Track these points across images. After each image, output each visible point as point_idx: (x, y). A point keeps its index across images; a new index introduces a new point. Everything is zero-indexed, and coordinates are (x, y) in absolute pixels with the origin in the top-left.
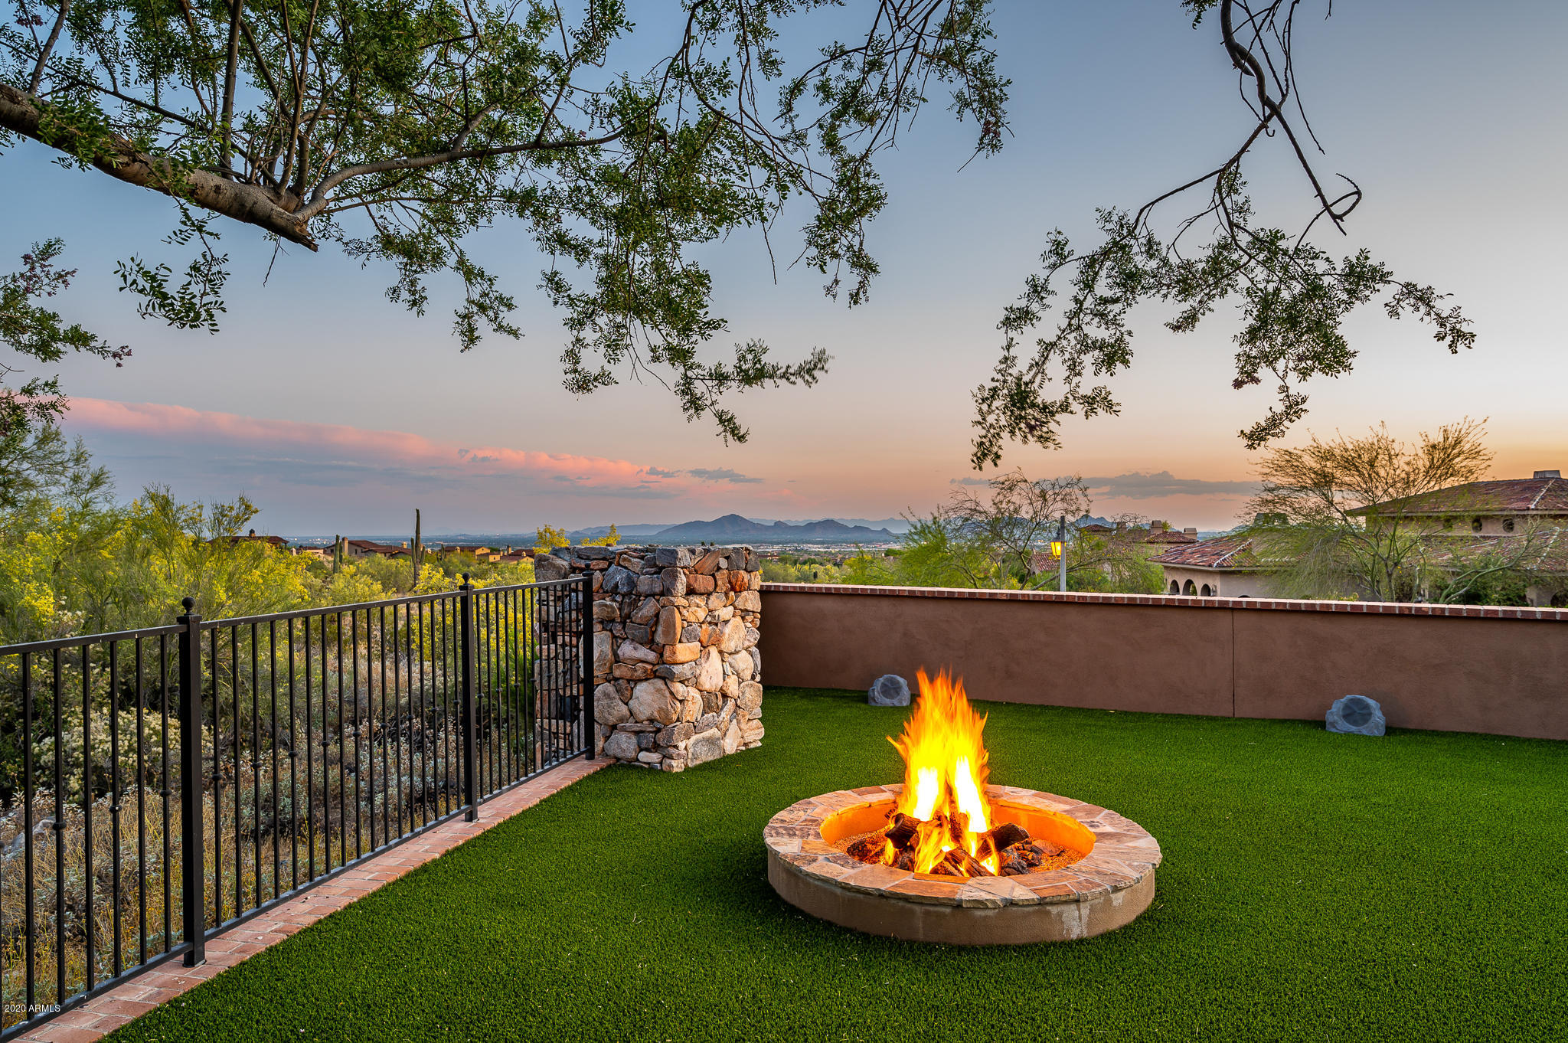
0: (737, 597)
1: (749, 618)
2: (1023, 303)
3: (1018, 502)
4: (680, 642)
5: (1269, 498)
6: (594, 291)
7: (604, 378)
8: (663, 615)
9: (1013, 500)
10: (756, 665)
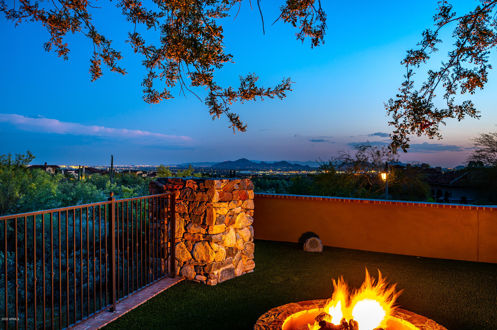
0: (243, 203)
1: (248, 212)
2: (420, 47)
3: (367, 156)
4: (215, 224)
5: (477, 155)
6: (159, 45)
7: (166, 95)
8: (208, 211)
9: (365, 155)
10: (251, 234)
